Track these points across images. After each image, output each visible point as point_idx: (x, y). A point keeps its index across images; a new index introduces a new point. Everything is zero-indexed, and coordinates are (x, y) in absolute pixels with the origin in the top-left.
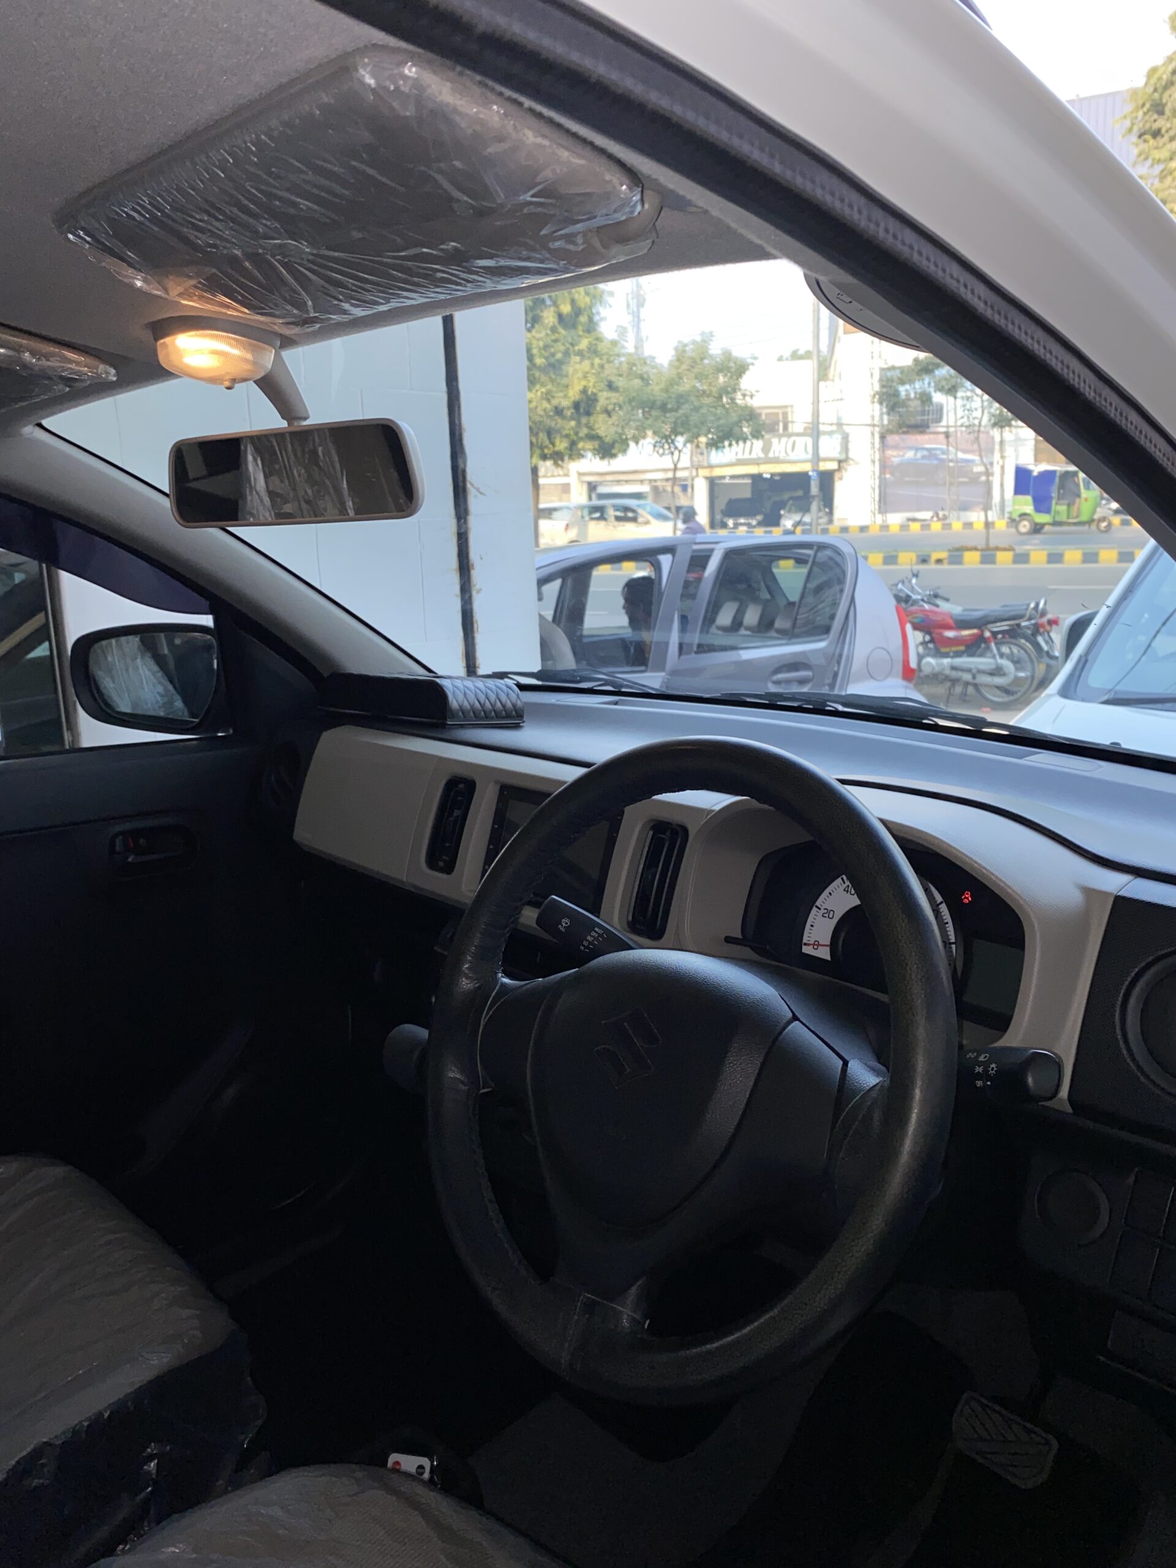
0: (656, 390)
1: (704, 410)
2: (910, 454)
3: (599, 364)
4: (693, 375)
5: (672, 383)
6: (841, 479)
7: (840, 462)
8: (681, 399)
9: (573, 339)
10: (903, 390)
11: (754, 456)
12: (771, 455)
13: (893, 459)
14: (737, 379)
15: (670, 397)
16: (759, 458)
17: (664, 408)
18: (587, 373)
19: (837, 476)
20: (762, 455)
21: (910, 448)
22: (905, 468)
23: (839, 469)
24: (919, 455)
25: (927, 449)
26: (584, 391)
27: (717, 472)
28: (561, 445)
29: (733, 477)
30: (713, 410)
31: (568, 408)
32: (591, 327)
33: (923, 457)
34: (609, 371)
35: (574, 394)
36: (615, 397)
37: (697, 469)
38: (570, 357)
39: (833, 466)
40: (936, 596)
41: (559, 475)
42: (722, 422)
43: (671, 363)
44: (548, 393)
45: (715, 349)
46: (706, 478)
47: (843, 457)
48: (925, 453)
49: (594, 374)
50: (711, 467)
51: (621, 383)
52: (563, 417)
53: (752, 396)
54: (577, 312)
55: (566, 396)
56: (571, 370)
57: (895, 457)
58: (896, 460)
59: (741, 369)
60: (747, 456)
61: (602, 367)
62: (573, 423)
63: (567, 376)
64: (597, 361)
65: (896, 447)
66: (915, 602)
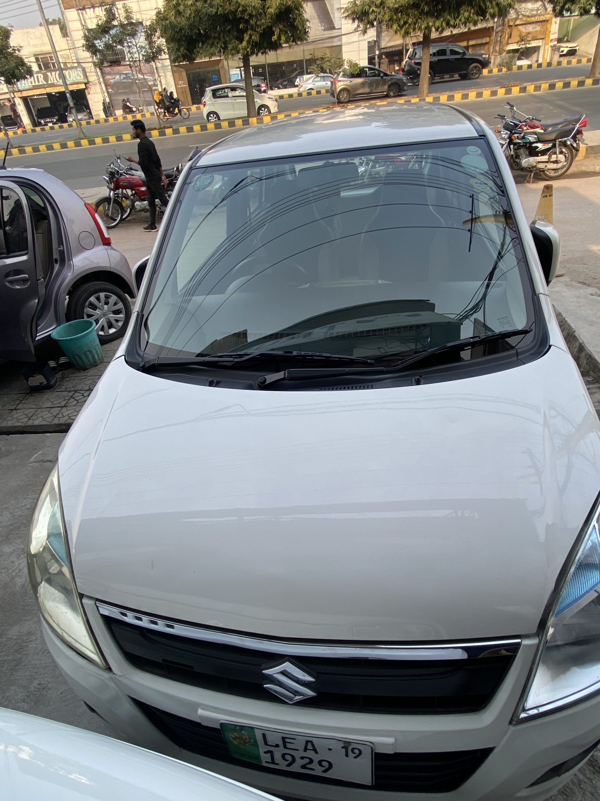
2: (118, 77)
6: (89, 93)
10: (96, 42)
11: (41, 83)
12: (50, 82)
13: (109, 81)
19: (86, 92)
20: (45, 83)
21: (116, 74)
22: (117, 85)
23: (86, 88)
24: (122, 77)
25: (125, 74)
27: (25, 94)
37: (13, 93)
39: (83, 86)
47: (86, 81)
50: (20, 91)
58: (112, 81)
60: (37, 84)
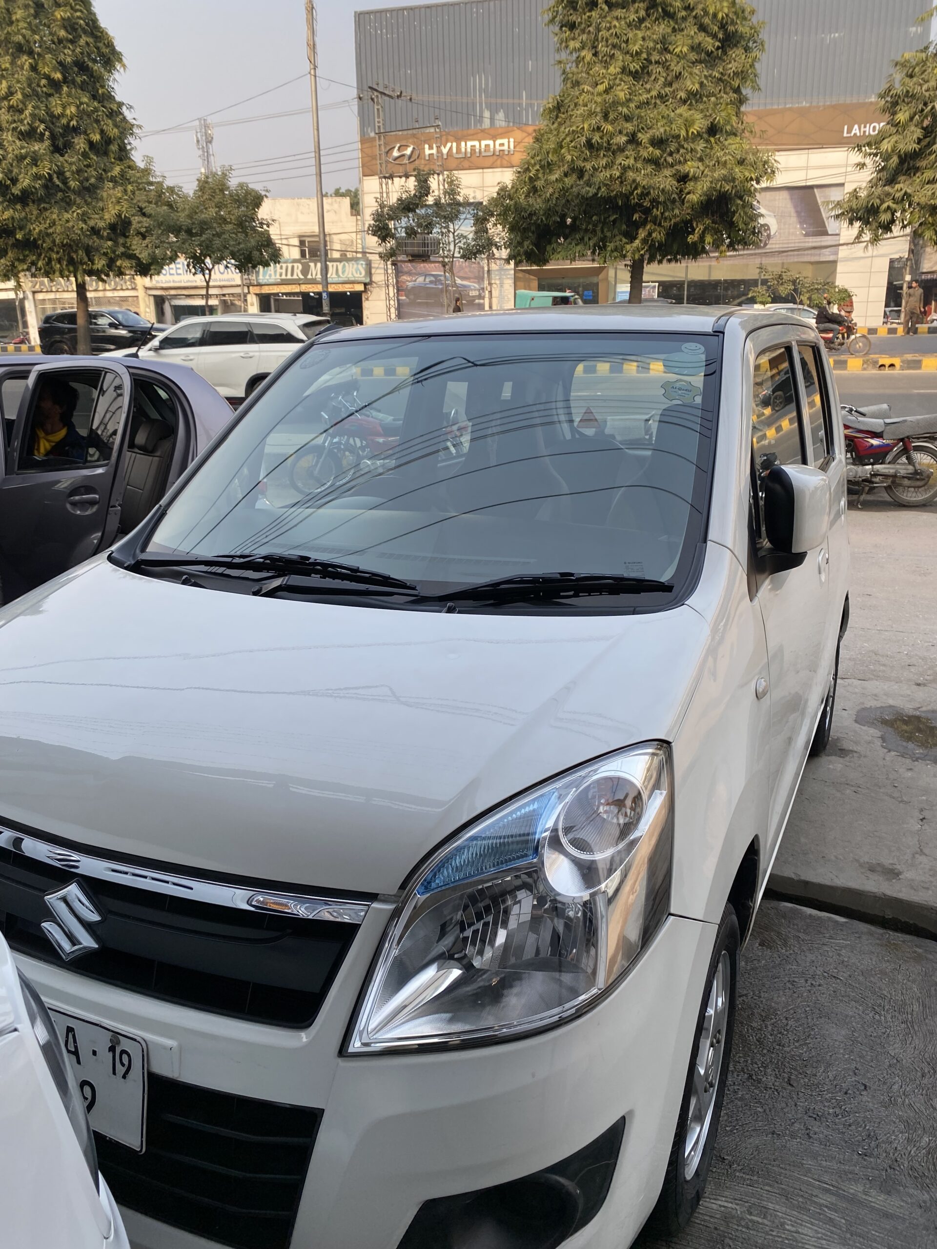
0: (182, 218)
1: (226, 236)
2: (421, 279)
3: (131, 191)
4: (213, 204)
5: (193, 212)
6: (367, 299)
7: (365, 284)
8: (204, 225)
9: (105, 165)
11: (295, 277)
12: (309, 277)
14: (254, 209)
15: (194, 223)
16: (300, 279)
17: (189, 232)
18: (120, 198)
19: (364, 296)
20: (302, 277)
21: (420, 274)
22: (416, 291)
23: (365, 290)
24: (428, 280)
25: (433, 275)
26: (119, 216)
27: (266, 290)
28: (100, 263)
29: (287, 294)
30: (234, 235)
31: (104, 229)
32: (123, 154)
33: (431, 282)
34: (140, 197)
35: (110, 215)
36: (146, 222)
37: (248, 287)
38: (104, 183)
39: (360, 288)
41: (127, 289)
42: (242, 246)
43: (195, 192)
44: (84, 214)
45: (233, 183)
46: (256, 294)
47: (368, 280)
48: (433, 279)
49: (125, 200)
50: (260, 285)
51: (150, 209)
52: (101, 237)
53: (268, 225)
55: (101, 218)
56: (105, 194)
58: (410, 284)
59: (257, 200)
60: (289, 277)
61: (133, 193)
62: (110, 243)
63: (102, 199)
64: (130, 188)
65: (409, 273)
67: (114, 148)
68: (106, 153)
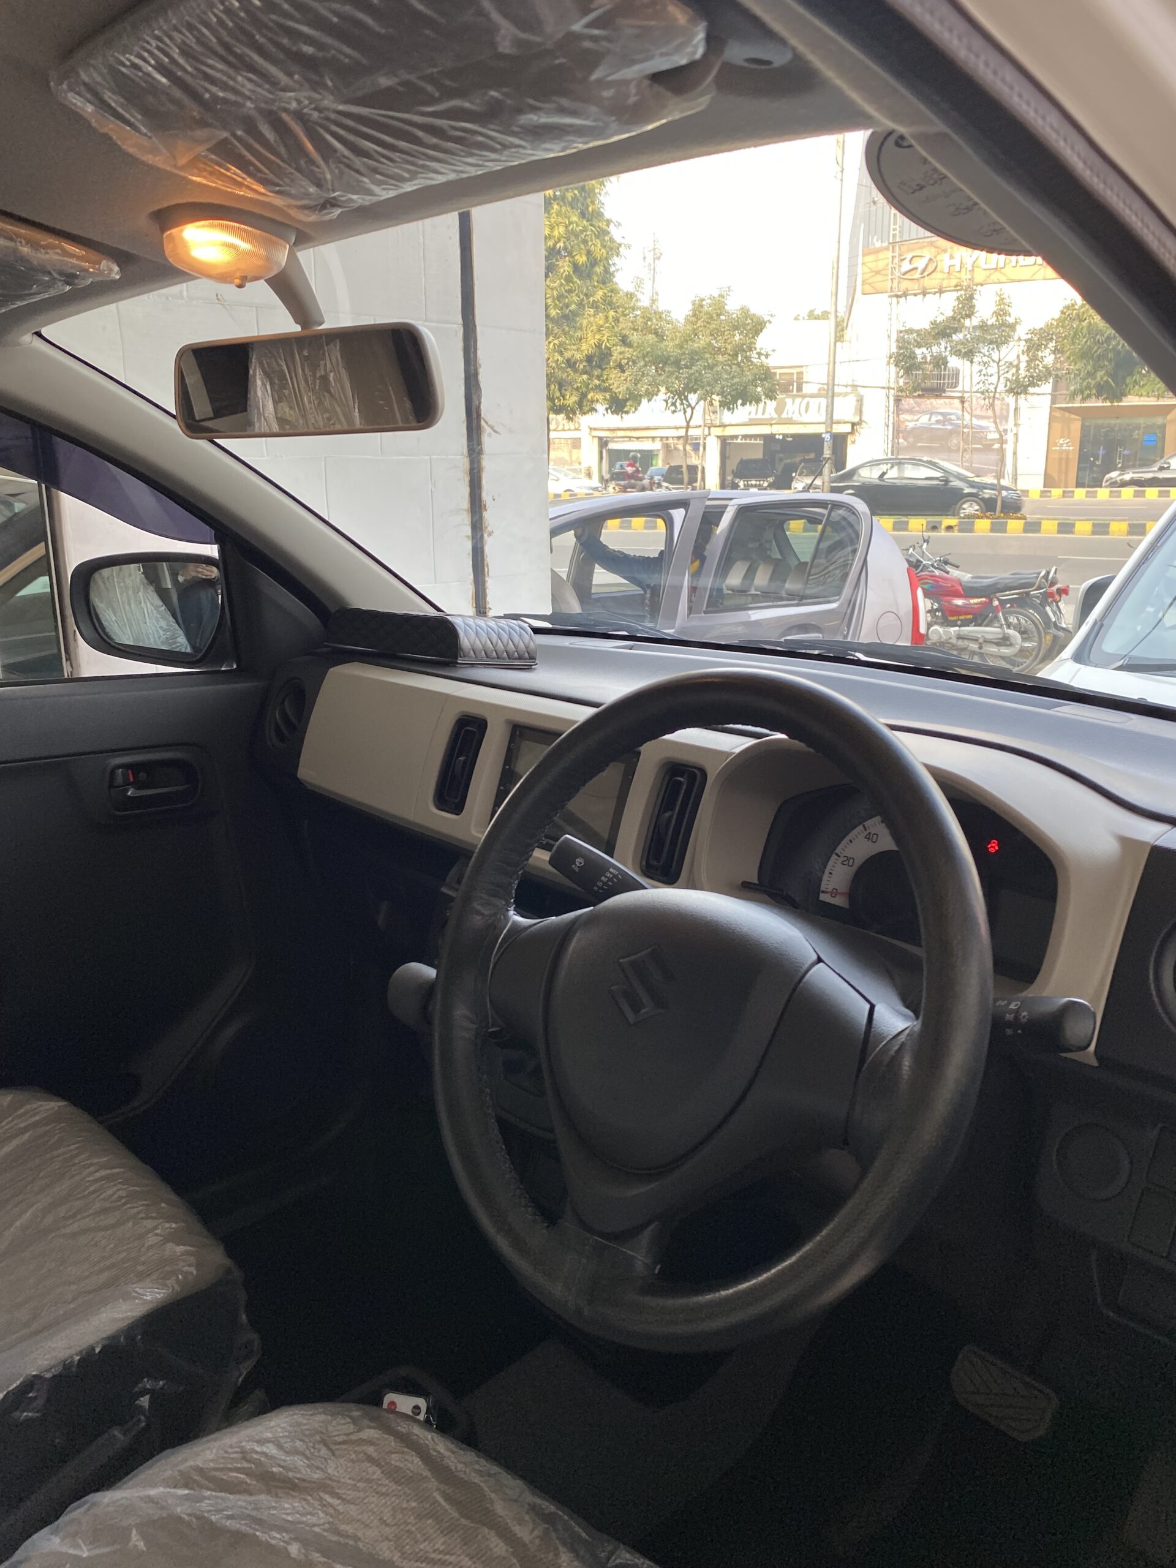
0: (670, 346)
1: (719, 368)
2: (924, 419)
3: (613, 317)
4: (708, 331)
5: (687, 339)
6: (853, 442)
7: (853, 424)
8: (695, 356)
9: (587, 289)
10: (919, 352)
11: (767, 416)
12: (784, 415)
13: (907, 423)
14: (753, 337)
15: (684, 354)
16: (772, 419)
17: (677, 363)
18: (601, 326)
19: (850, 439)
20: (776, 416)
21: (924, 412)
22: (917, 433)
23: (852, 433)
24: (934, 419)
25: (941, 414)
26: (598, 346)
27: (729, 431)
28: (572, 399)
29: (745, 437)
30: (728, 368)
31: (581, 361)
32: (607, 278)
33: (938, 422)
34: (624, 325)
35: (586, 348)
36: (629, 352)
37: (709, 428)
38: (584, 309)
39: (847, 428)
40: (946, 563)
41: (569, 430)
42: (736, 380)
43: (687, 321)
44: (560, 345)
45: (733, 306)
46: (718, 437)
47: (856, 419)
48: (940, 417)
49: (608, 327)
50: (724, 426)
51: (635, 338)
52: (576, 371)
53: (767, 356)
54: (593, 262)
55: (578, 350)
56: (585, 322)
57: (910, 421)
58: (911, 425)
59: (758, 326)
60: (760, 416)
61: (617, 320)
62: (585, 377)
63: (581, 329)
64: (612, 313)
65: (910, 411)
66: (925, 567)
67: (599, 269)
68: (589, 276)
